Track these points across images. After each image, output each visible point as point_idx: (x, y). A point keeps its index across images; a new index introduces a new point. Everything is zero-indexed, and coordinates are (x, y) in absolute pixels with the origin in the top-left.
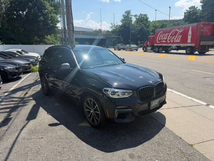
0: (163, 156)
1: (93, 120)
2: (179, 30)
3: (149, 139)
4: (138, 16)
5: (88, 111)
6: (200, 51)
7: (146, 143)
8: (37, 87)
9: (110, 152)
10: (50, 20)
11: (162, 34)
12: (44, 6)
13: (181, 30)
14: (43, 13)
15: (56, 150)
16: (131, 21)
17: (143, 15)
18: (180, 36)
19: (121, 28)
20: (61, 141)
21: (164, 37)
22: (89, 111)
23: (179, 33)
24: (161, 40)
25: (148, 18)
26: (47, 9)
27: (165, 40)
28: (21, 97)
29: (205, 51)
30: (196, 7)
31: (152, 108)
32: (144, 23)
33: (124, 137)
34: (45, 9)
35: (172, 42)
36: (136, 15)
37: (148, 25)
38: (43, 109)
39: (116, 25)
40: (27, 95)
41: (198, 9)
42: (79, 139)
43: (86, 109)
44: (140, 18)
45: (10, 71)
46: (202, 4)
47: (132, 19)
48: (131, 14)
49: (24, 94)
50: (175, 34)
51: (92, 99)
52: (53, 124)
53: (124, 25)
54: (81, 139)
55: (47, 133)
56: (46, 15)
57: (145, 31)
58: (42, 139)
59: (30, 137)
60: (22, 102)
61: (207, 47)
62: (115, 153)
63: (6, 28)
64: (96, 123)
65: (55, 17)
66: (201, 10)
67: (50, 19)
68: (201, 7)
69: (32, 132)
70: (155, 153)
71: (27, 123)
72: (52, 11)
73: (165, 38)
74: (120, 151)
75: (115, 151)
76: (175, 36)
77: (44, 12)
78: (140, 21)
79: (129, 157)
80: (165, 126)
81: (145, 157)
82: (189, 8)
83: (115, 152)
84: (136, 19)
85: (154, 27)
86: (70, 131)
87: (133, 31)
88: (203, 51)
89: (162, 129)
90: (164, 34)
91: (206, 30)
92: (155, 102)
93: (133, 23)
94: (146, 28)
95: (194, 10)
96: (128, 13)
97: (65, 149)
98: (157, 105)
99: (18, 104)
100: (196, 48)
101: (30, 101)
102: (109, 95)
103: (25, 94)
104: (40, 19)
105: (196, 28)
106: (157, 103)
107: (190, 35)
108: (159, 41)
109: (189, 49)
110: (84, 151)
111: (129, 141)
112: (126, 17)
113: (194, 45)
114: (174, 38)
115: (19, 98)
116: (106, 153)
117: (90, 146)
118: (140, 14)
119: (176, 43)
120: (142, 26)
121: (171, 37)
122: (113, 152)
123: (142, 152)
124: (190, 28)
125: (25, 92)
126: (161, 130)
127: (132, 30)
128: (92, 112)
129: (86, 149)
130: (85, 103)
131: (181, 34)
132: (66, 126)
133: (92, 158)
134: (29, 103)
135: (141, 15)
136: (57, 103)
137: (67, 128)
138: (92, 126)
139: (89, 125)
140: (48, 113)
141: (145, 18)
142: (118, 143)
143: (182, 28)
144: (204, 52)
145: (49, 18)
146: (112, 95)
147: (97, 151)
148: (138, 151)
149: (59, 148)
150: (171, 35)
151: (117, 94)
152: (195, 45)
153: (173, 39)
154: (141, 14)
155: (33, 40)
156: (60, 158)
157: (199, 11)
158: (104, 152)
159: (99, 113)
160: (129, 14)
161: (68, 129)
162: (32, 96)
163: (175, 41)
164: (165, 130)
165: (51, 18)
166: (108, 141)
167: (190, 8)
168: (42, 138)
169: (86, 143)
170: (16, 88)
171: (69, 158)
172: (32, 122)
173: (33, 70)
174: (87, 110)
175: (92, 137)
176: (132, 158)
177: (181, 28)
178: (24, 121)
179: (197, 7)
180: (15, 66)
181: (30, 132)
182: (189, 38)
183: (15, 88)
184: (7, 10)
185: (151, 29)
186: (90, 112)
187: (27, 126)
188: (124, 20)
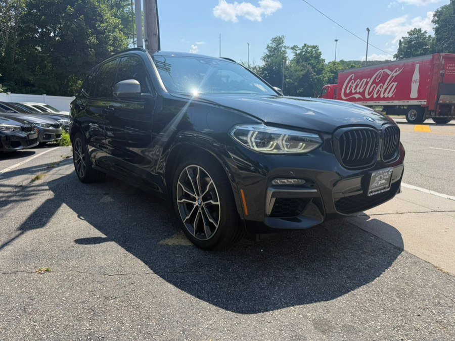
0: (427, 328)
1: (200, 229)
2: (392, 71)
3: (366, 280)
4: (300, 49)
5: (185, 205)
6: (437, 116)
7: (361, 289)
8: (66, 169)
9: (251, 314)
10: (113, 45)
11: (353, 81)
12: (100, 15)
13: (396, 72)
14: (96, 29)
15: (84, 302)
16: (285, 58)
17: (310, 46)
18: (394, 83)
19: (263, 73)
20: (102, 279)
21: (357, 86)
22: (188, 204)
23: (392, 77)
24: (351, 93)
25: (320, 52)
26: (107, 22)
27: (359, 93)
28: (21, 184)
29: (450, 116)
30: (422, 32)
31: (371, 192)
32: (311, 64)
33: (290, 274)
34: (102, 22)
35: (375, 96)
36: (294, 46)
37: (320, 67)
38: (68, 207)
39: (251, 66)
40: (37, 182)
41: (427, 35)
42: (156, 275)
43: (181, 200)
44: (304, 53)
45: (7, 132)
46: (437, 25)
47: (287, 55)
48: (284, 45)
49: (30, 180)
50: (383, 81)
51: (198, 167)
52: (88, 238)
53: (269, 66)
54: (163, 277)
55: (66, 259)
56: (103, 33)
57: (313, 80)
58: (48, 273)
59: (16, 268)
60: (21, 193)
61: (453, 107)
62: (268, 315)
63: (15, 59)
64: (208, 235)
65: (122, 40)
66: (434, 38)
67: (111, 42)
68: (434, 32)
69: (25, 256)
70: (398, 317)
71: (17, 237)
72: (115, 27)
73: (360, 89)
74: (284, 310)
75: (267, 310)
76: (382, 84)
77: (99, 26)
78: (302, 58)
79: (316, 328)
80: (405, 249)
81: (366, 328)
82: (408, 33)
83: (267, 313)
84: (294, 54)
85: (332, 72)
86: (133, 257)
87: (287, 80)
88: (446, 116)
89: (399, 257)
90: (359, 80)
91: (451, 70)
92: (381, 178)
93: (287, 62)
94: (315, 74)
95: (418, 37)
96: (279, 41)
97: (112, 301)
98: (384, 188)
99: (9, 197)
100: (429, 109)
101: (42, 192)
102: (250, 144)
103: (33, 181)
104: (90, 42)
105: (430, 66)
106: (386, 180)
107: (415, 82)
108: (346, 95)
109: (414, 112)
110: (169, 306)
111: (309, 285)
112: (274, 51)
113: (425, 103)
114: (380, 88)
115: (16, 187)
116: (239, 315)
117: (189, 295)
118: (303, 45)
119: (384, 99)
120: (308, 70)
121: (374, 87)
122: (262, 314)
123: (353, 315)
124: (417, 66)
125: (34, 176)
126: (396, 258)
127: (286, 77)
128: (197, 206)
129: (175, 303)
130: (179, 182)
131: (395, 79)
132: (123, 245)
133: (194, 329)
134: (38, 196)
135: (306, 48)
136: (107, 196)
137: (125, 249)
138: (197, 245)
139: (189, 244)
140: (79, 217)
141: (314, 52)
142: (274, 288)
143: (398, 67)
144: (446, 118)
145: (110, 40)
146: (258, 145)
147: (210, 309)
148: (341, 311)
149: (93, 299)
150: (374, 82)
151: (273, 145)
152: (428, 102)
153: (378, 90)
154: (305, 45)
155: (73, 88)
156: (90, 325)
157: (429, 40)
158: (233, 311)
159: (219, 203)
160: (280, 44)
161: (127, 252)
162: (49, 184)
163: (382, 96)
164: (407, 258)
165: (114, 41)
166: (243, 283)
167: (410, 34)
168: (48, 271)
169: (177, 287)
170: (16, 169)
171: (120, 328)
172: (31, 234)
173: (65, 140)
174: (184, 200)
175: (197, 272)
176: (324, 332)
177: (396, 67)
178: (10, 231)
179: (425, 32)
180: (20, 124)
181: (19, 255)
182: (415, 87)
183: (13, 170)
184: (19, 21)
185: (326, 76)
186: (192, 205)
187: (15, 242)
188: (269, 56)
